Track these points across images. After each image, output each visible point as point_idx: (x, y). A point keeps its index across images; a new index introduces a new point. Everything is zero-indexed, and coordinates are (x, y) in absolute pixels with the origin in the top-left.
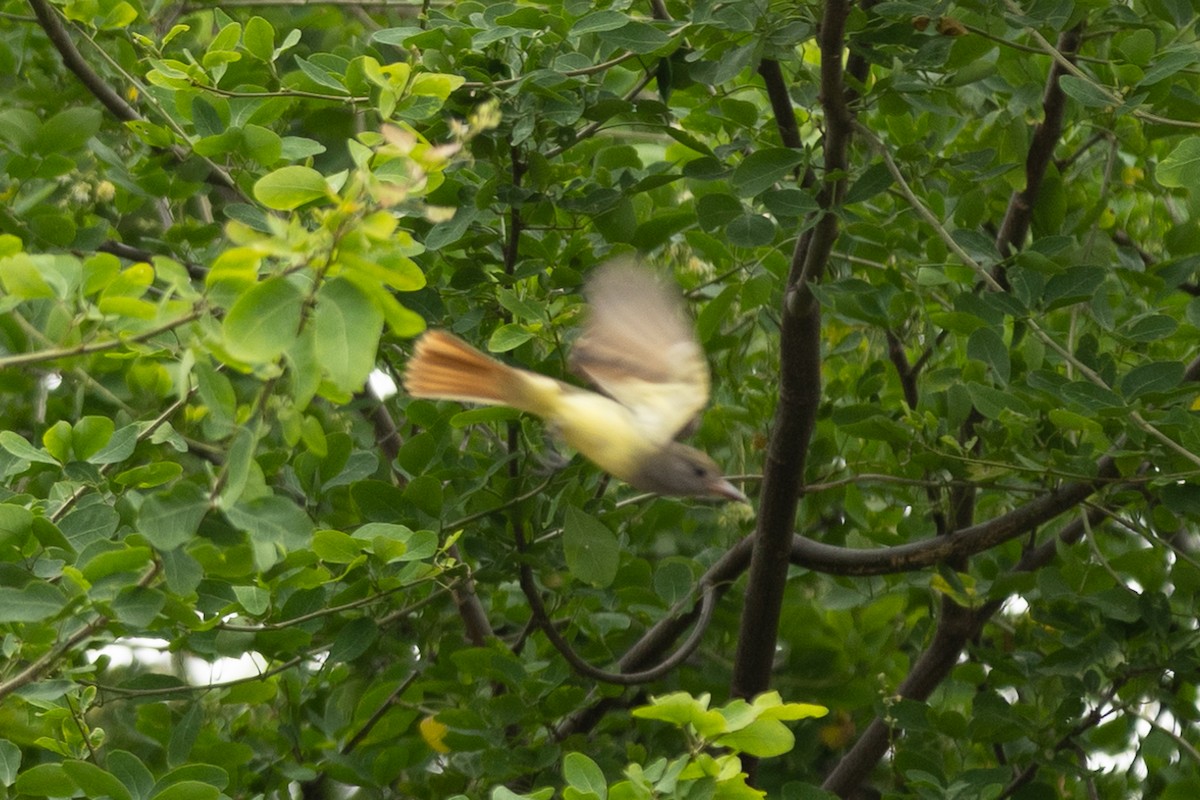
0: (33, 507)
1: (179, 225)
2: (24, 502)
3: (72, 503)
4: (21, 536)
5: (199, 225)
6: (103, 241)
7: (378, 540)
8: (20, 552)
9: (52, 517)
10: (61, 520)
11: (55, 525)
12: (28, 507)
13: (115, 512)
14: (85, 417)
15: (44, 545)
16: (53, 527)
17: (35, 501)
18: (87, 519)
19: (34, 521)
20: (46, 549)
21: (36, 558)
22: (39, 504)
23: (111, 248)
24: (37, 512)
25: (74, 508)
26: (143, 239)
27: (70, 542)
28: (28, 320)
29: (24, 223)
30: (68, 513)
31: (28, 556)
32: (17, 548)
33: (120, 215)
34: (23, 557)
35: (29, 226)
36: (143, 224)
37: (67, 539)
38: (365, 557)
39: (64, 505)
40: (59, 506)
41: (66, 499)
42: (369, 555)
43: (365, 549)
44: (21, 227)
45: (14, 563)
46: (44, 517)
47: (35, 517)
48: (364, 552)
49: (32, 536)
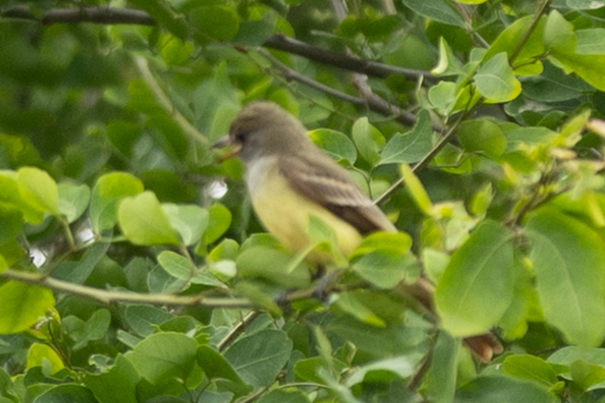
0: (197, 333)
1: (354, 17)
2: (185, 329)
3: (241, 329)
4: (184, 367)
5: (379, 16)
6: (269, 35)
7: (577, 364)
8: (184, 385)
9: (219, 345)
10: (227, 348)
11: (222, 354)
12: (191, 334)
13: (287, 338)
14: (253, 235)
15: (210, 376)
16: (219, 357)
17: (198, 326)
18: (257, 346)
19: (198, 350)
20: (214, 380)
21: (202, 391)
22: (204, 330)
23: (277, 44)
24: (202, 340)
25: (243, 335)
26: (314, 32)
27: (239, 374)
28: (190, 121)
29: (182, 16)
30: (236, 341)
31: (192, 388)
32: (180, 380)
33: (288, 6)
34: (188, 391)
35: (187, 19)
36: (318, 15)
37: (235, 369)
38: (562, 383)
39: (232, 331)
40: (226, 332)
41: (234, 324)
42: (567, 382)
43: (562, 375)
44: (178, 20)
45: (177, 396)
46: (208, 345)
47: (199, 345)
48: (560, 379)
49: (196, 366)
